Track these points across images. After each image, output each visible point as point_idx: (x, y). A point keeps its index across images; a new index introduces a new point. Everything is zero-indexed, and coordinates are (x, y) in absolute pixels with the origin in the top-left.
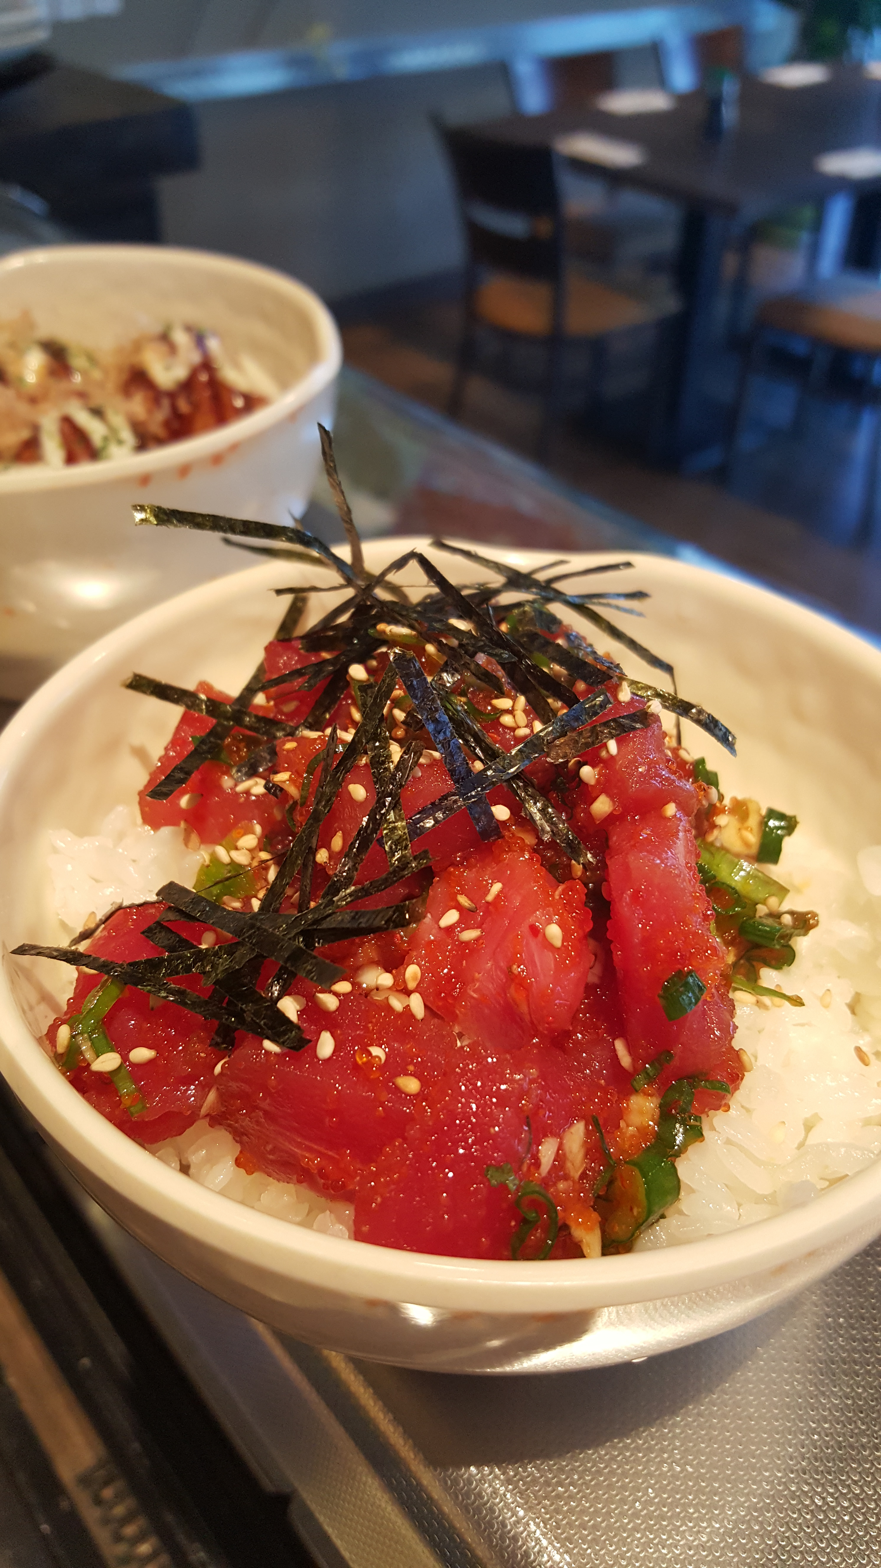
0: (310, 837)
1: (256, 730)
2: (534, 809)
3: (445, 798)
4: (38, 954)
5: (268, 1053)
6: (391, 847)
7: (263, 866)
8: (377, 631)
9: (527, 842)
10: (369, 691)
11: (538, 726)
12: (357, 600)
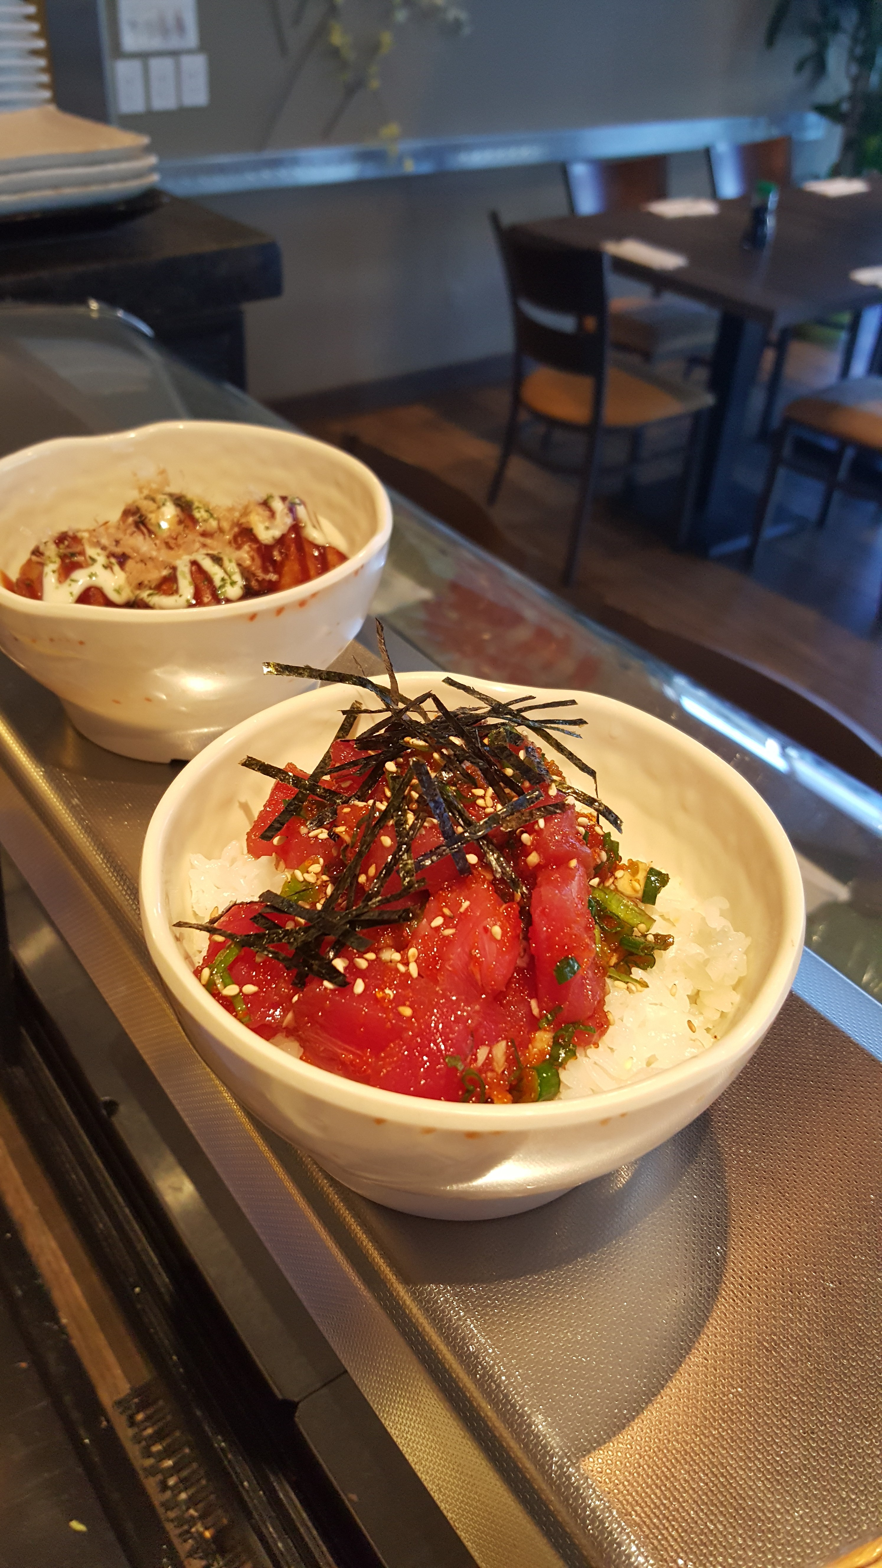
0: (356, 866)
1: (324, 798)
2: (492, 858)
3: (438, 848)
4: (190, 927)
5: (326, 988)
6: (403, 875)
7: (324, 885)
8: (404, 742)
9: (487, 877)
10: (397, 780)
11: (499, 807)
12: (393, 719)
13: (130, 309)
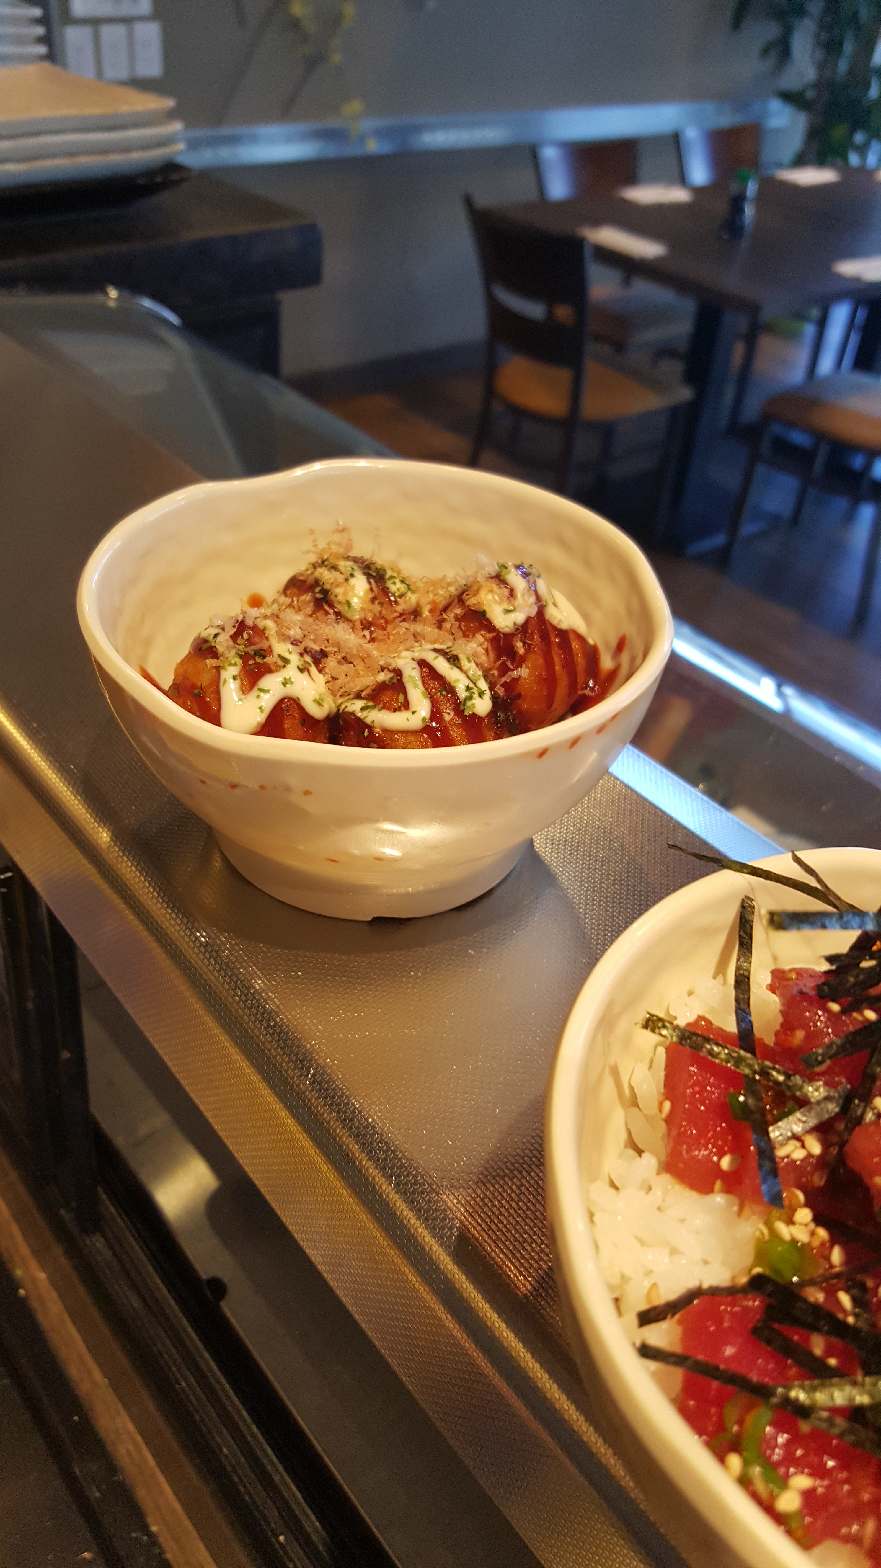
13: (156, 297)
